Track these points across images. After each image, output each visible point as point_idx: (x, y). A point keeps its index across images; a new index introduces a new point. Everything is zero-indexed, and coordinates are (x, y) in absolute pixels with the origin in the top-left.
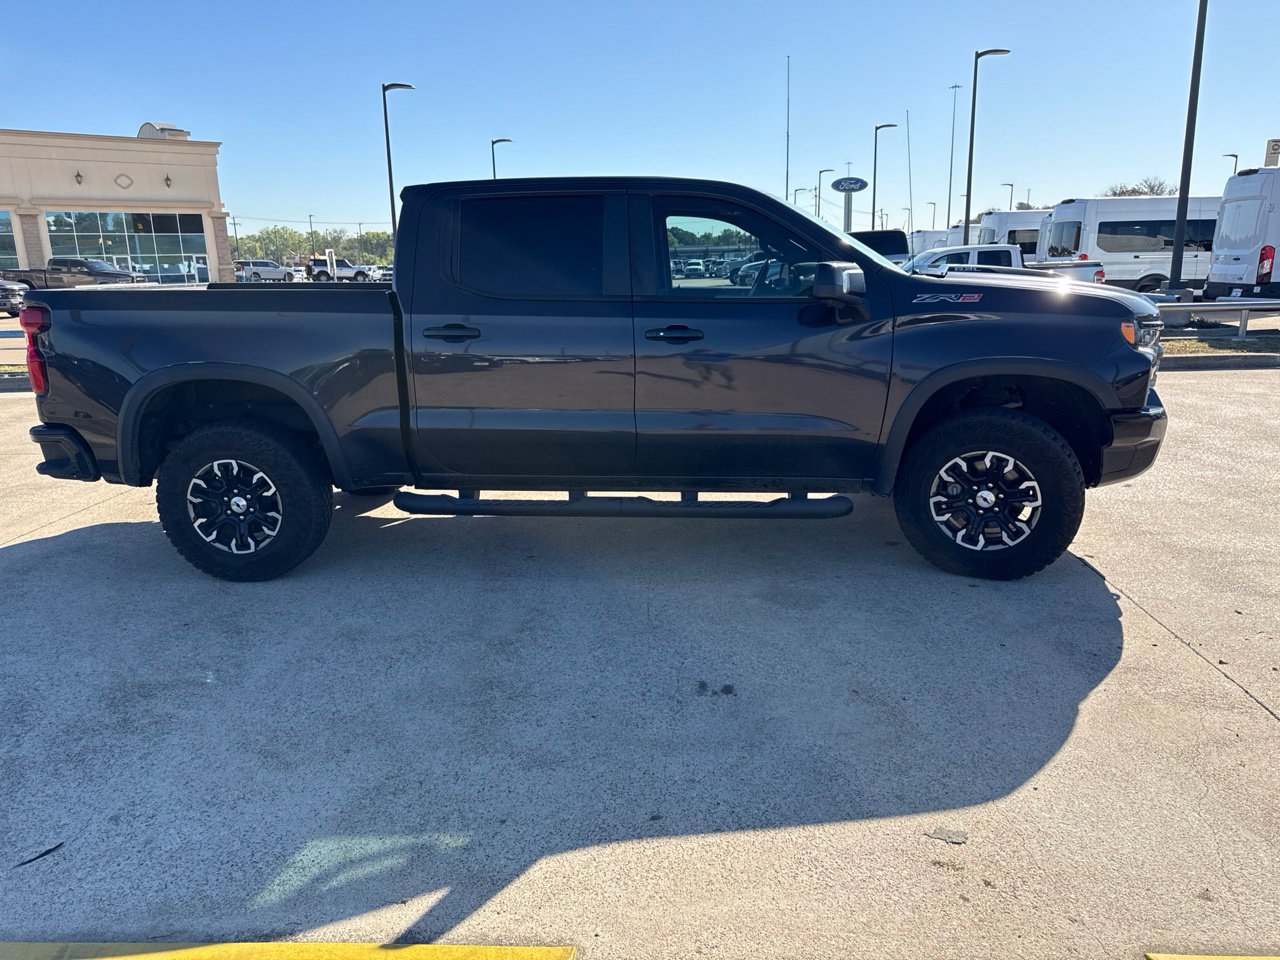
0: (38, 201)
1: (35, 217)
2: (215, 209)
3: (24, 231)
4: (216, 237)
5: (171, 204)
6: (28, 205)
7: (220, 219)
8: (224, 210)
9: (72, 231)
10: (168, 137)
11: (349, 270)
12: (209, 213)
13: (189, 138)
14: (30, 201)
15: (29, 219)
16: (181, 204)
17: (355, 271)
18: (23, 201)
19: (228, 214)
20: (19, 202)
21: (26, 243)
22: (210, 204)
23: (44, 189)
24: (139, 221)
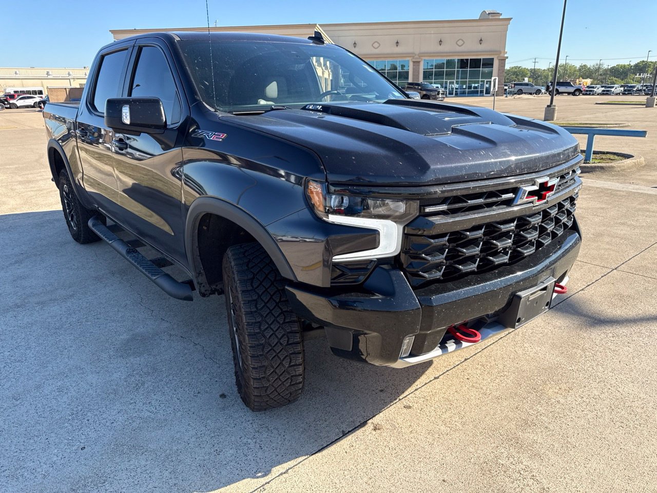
0: (422, 55)
1: (419, 62)
2: (502, 55)
3: (414, 69)
4: (499, 70)
5: (479, 53)
6: (418, 57)
7: (503, 61)
8: (506, 55)
9: (433, 69)
10: (490, 18)
11: (572, 88)
12: (498, 57)
13: (501, 17)
14: (418, 55)
15: (417, 63)
16: (485, 53)
17: (575, 89)
18: (416, 55)
19: (507, 58)
20: (414, 55)
21: (413, 75)
22: (498, 52)
23: (426, 48)
24: (463, 63)
